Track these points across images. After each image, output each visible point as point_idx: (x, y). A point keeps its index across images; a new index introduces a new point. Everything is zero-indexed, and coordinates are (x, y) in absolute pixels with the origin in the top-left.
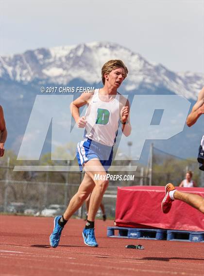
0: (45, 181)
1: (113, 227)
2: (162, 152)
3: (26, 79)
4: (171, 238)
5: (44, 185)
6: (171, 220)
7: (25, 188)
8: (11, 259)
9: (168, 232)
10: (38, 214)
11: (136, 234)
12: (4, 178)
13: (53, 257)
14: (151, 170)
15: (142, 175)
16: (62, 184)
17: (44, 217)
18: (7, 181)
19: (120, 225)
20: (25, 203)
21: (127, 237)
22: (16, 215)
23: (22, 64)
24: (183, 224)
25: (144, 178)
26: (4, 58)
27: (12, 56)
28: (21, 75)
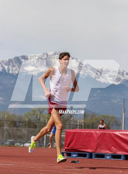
0: (26, 128)
1: (63, 152)
2: (89, 111)
3: (15, 73)
4: (95, 158)
5: (25, 130)
6: (95, 147)
7: (15, 131)
8: (8, 168)
9: (93, 154)
10: (22, 145)
11: (75, 155)
12: (3, 126)
13: (31, 167)
14: (83, 121)
15: (78, 124)
16: (35, 129)
17: (25, 147)
18: (5, 128)
19: (67, 150)
20: (15, 140)
21: (71, 157)
22: (10, 146)
23: (13, 64)
24: (101, 149)
25: (79, 125)
26: (3, 61)
27: (7, 60)
28: (12, 70)
